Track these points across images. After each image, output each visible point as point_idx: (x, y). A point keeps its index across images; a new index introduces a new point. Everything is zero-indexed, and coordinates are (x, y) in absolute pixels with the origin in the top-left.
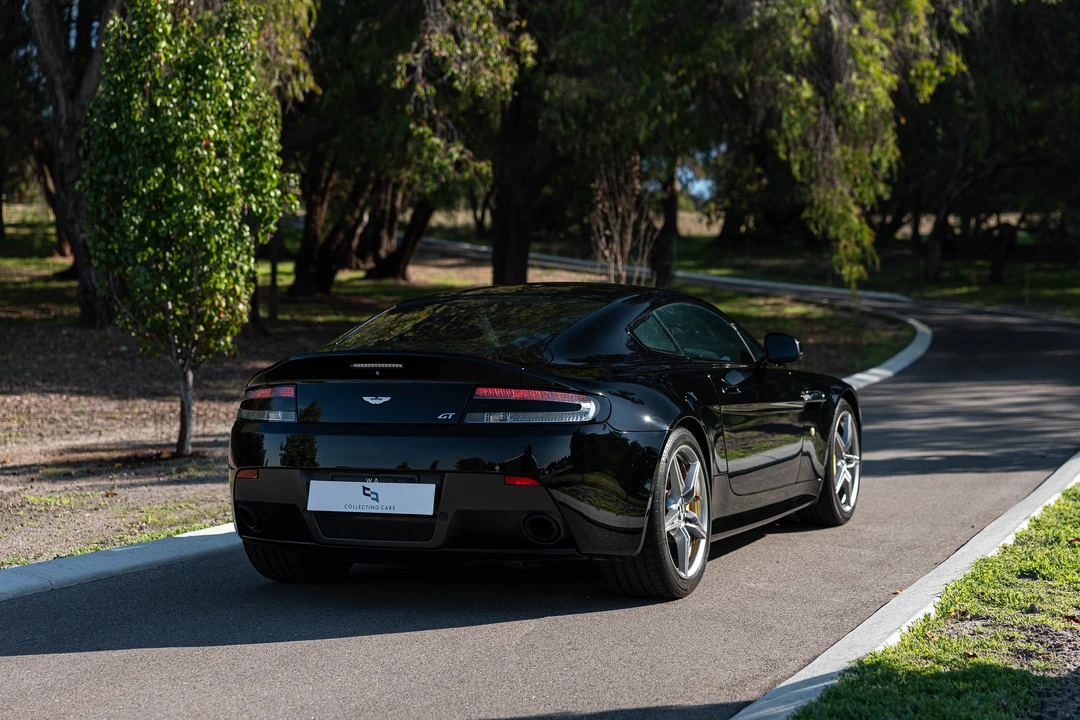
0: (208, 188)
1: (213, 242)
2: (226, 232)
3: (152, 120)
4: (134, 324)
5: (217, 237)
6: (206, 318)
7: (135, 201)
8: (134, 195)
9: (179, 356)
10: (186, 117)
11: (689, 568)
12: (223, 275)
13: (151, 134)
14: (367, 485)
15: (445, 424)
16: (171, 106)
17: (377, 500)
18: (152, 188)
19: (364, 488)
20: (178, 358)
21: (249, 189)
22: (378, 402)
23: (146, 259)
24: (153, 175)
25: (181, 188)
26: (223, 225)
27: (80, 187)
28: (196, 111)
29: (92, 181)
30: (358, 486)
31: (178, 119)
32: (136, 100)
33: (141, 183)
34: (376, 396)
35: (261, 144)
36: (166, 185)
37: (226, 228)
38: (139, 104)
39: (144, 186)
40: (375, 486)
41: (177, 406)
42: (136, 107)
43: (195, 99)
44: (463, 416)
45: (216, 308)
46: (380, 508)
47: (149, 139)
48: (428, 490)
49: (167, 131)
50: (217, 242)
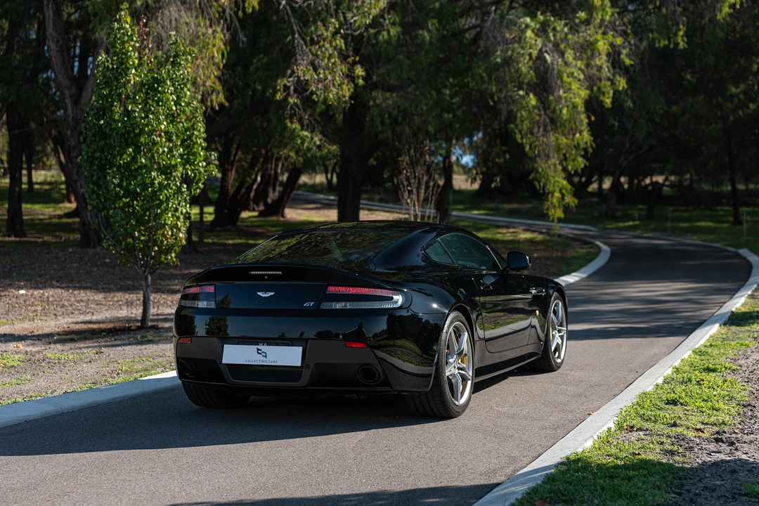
0: (161, 161)
1: (164, 194)
2: (172, 189)
3: (126, 119)
4: (114, 245)
5: (166, 192)
6: (159, 242)
7: (115, 169)
8: (115, 166)
9: (142, 266)
10: (147, 116)
11: (461, 398)
12: (170, 215)
13: (125, 127)
14: (259, 347)
15: (308, 309)
16: (138, 110)
17: (266, 357)
18: (125, 161)
19: (258, 349)
20: (141, 267)
21: (186, 162)
22: (267, 295)
23: (121, 205)
24: (126, 153)
25: (144, 161)
26: (170, 184)
27: (81, 160)
28: (153, 113)
29: (88, 157)
30: (254, 348)
31: (142, 118)
32: (116, 106)
33: (118, 158)
34: (265, 291)
35: (193, 134)
36: (134, 159)
37: (171, 186)
38: (118, 109)
39: (121, 160)
40: (264, 348)
41: (141, 296)
42: (116, 110)
43: (153, 106)
44: (319, 305)
45: (163, 235)
46: (269, 361)
47: (123, 131)
48: (298, 351)
49: (135, 126)
50: (166, 195)
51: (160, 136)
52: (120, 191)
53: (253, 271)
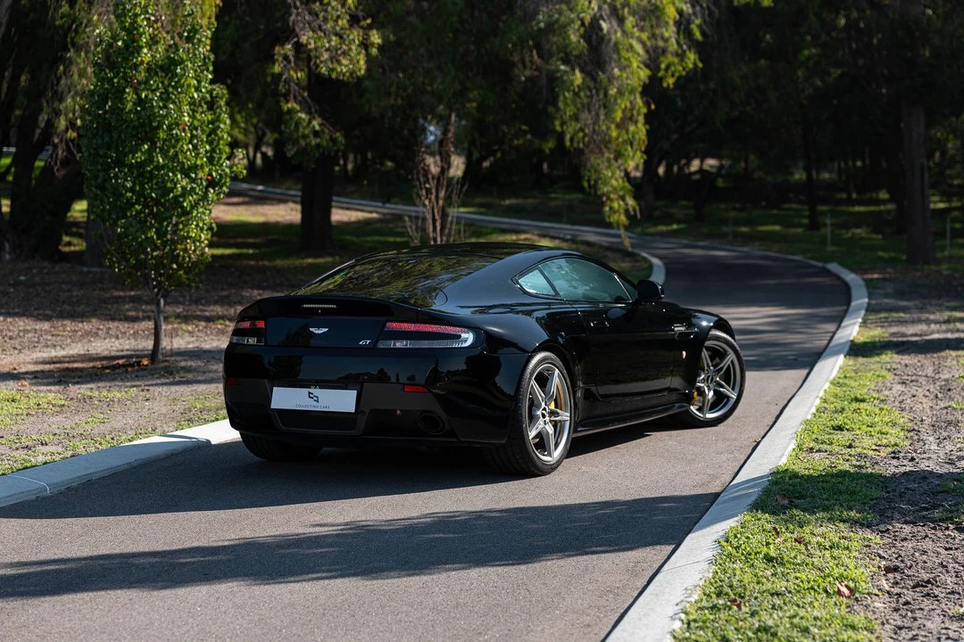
0: (185, 161)
1: (187, 200)
2: (197, 194)
3: (139, 109)
4: (119, 262)
5: (190, 198)
6: (180, 258)
7: (126, 170)
8: (126, 166)
9: (155, 287)
10: (165, 107)
12: (193, 226)
13: (139, 119)
14: (311, 390)
15: (363, 347)
16: (156, 98)
17: (318, 401)
18: (139, 160)
19: (310, 393)
20: (154, 289)
21: (211, 160)
22: (320, 332)
23: (134, 213)
24: (141, 150)
25: (161, 160)
26: (195, 188)
27: (80, 157)
28: (174, 102)
29: (90, 154)
30: (305, 391)
31: (161, 108)
32: (128, 94)
33: (131, 156)
34: (319, 327)
35: (219, 127)
36: (150, 160)
37: (197, 190)
38: (130, 95)
39: (133, 158)
40: (316, 391)
41: (151, 324)
42: (129, 99)
43: (173, 94)
44: (376, 343)
45: (185, 250)
46: (319, 407)
47: (137, 123)
48: (352, 394)
49: (152, 118)
50: (190, 201)
51: (184, 130)
52: (132, 197)
53: (306, 304)
